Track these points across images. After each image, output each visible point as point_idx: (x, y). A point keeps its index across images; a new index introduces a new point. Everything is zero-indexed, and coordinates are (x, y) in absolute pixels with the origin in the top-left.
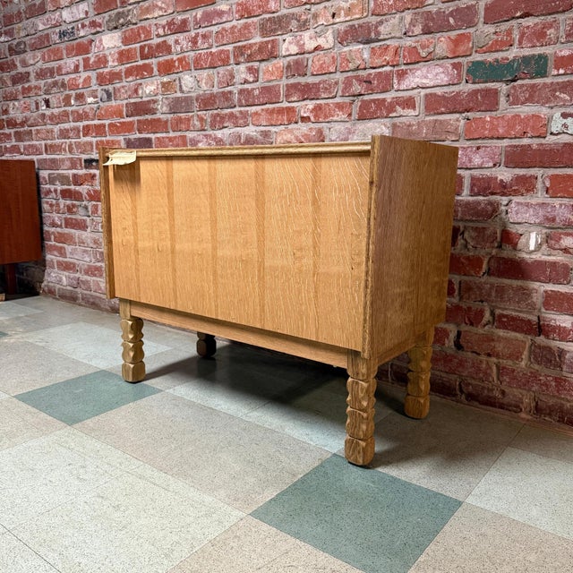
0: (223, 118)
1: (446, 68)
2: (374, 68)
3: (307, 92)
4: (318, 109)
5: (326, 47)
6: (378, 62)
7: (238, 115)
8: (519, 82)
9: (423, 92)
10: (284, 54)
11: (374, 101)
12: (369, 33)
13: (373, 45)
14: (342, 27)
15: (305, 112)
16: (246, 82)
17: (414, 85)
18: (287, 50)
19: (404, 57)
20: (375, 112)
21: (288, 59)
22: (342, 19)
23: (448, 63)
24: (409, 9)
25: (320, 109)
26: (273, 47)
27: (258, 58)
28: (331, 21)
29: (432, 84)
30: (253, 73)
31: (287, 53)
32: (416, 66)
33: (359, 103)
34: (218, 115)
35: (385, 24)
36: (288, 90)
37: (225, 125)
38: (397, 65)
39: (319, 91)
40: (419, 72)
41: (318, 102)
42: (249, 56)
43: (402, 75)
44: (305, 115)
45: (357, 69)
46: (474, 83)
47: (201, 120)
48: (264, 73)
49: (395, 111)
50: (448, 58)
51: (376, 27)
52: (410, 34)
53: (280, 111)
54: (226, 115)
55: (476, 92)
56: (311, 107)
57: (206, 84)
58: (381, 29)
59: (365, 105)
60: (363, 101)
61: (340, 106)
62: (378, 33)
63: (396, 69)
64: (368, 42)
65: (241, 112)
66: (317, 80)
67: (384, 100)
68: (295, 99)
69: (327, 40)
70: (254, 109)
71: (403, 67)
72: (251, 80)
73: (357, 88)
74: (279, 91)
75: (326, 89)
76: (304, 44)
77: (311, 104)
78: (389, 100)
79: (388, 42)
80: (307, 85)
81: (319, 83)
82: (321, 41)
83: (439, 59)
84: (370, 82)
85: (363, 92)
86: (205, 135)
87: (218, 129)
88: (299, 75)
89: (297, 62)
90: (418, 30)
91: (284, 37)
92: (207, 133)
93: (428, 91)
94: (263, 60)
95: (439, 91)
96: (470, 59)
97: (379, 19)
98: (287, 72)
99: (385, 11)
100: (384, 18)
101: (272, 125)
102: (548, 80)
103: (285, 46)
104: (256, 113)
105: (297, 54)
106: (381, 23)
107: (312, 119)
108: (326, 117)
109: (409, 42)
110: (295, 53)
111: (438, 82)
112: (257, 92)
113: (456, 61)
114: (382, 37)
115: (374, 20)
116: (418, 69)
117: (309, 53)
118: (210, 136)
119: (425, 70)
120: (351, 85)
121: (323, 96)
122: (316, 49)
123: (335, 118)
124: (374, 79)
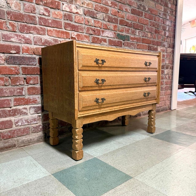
0: (29, 28)
1: (113, 33)
2: (95, 27)
3: (74, 28)
4: (78, 35)
5: (80, 14)
6: (97, 25)
7: (39, 29)
8: (125, 41)
9: (108, 38)
10: (63, 10)
11: (96, 38)
12: (94, 15)
13: (95, 19)
14: (86, 9)
15: (73, 35)
16: (44, 14)
17: (106, 36)
18: (65, 8)
19: (103, 27)
20: (96, 41)
21: (65, 12)
22: (85, 6)
23: (113, 32)
24: (104, 13)
25: (79, 36)
26: (58, 4)
27: (51, 6)
28: (82, 5)
29: (110, 37)
30: (48, 12)
31: (65, 10)
32: (106, 30)
33: (92, 37)
34: (26, 26)
35: (98, 14)
36: (65, 25)
37: (31, 32)
38: (101, 28)
39: (78, 29)
40: (107, 32)
41: (78, 33)
42: (45, 3)
43: (103, 32)
44: (74, 37)
45: (91, 26)
46: (118, 39)
47: (13, 26)
48: (53, 14)
49: (102, 42)
50: (113, 30)
51: (96, 14)
52: (105, 20)
53: (63, 32)
54: (31, 27)
55: (119, 41)
56: (76, 34)
57: (15, 7)
58: (97, 15)
59: (94, 38)
60: (93, 37)
61: (86, 37)
62: (96, 16)
63: (101, 29)
64: (93, 18)
65: (41, 28)
66: (77, 24)
67: (99, 38)
68: (69, 29)
69: (81, 11)
70: (49, 28)
71: (103, 29)
72: (47, 15)
73: (91, 32)
74: (61, 24)
75: (81, 29)
76: (72, 9)
77: (76, 33)
78: (100, 39)
79: (99, 20)
80: (74, 25)
81: (78, 26)
82: (78, 11)
83: (111, 30)
84: (95, 31)
85: (93, 34)
86: (16, 35)
87: (26, 33)
88: (70, 20)
89: (69, 15)
90: (107, 20)
91: (64, 3)
92: (17, 33)
93: (109, 38)
94: (52, 8)
95: (112, 39)
96: (117, 32)
97: (97, 12)
98: (65, 17)
99: (98, 10)
100: (98, 12)
101: (58, 37)
102: (129, 42)
103: (64, 6)
104: (50, 31)
105: (69, 12)
106: (97, 13)
107: (76, 39)
108: (81, 39)
109: (105, 23)
110: (68, 11)
111: (111, 37)
112: (50, 21)
113: (115, 32)
114: (97, 18)
115: (95, 12)
116: (107, 31)
117: (74, 13)
118: (20, 36)
119: (108, 32)
120: (89, 30)
121: (80, 31)
122: (77, 13)
123: (85, 40)
124: (96, 30)
